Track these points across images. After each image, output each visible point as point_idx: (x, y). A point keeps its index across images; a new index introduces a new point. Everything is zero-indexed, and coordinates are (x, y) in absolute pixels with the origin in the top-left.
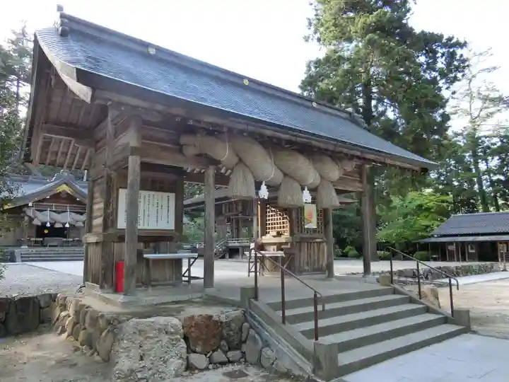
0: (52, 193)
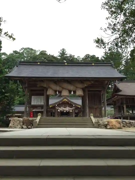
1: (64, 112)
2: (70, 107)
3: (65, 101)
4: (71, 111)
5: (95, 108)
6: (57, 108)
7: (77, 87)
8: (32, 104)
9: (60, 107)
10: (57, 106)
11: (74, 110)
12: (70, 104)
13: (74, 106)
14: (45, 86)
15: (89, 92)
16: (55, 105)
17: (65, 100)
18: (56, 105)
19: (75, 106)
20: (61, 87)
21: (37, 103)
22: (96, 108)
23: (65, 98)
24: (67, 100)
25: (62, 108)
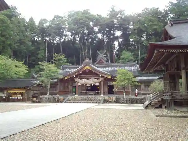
1: (88, 85)
2: (96, 79)
3: (87, 69)
6: (77, 80)
9: (81, 79)
10: (76, 77)
12: (95, 74)
13: (100, 76)
17: (87, 67)
18: (74, 76)
19: (102, 77)
23: (87, 65)
24: (89, 67)
25: (83, 79)
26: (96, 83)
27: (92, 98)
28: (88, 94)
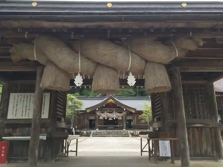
0: (106, 103)
1: (110, 119)
2: (119, 113)
3: (111, 102)
4: (120, 118)
5: (198, 128)
6: (98, 114)
7: (146, 61)
8: (10, 116)
9: (102, 112)
10: (99, 110)
11: (124, 116)
12: (118, 108)
13: (124, 110)
14: (36, 59)
15: (185, 82)
16: (95, 109)
17: (111, 100)
18: (97, 109)
19: (126, 110)
20: (89, 59)
21: (24, 114)
22: (201, 127)
23: (111, 98)
24: (113, 101)
25: (105, 113)
26: (119, 117)
27: (117, 131)
28: (107, 128)
